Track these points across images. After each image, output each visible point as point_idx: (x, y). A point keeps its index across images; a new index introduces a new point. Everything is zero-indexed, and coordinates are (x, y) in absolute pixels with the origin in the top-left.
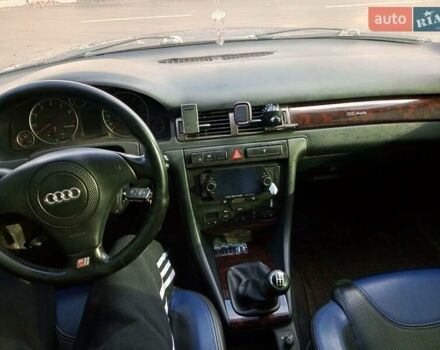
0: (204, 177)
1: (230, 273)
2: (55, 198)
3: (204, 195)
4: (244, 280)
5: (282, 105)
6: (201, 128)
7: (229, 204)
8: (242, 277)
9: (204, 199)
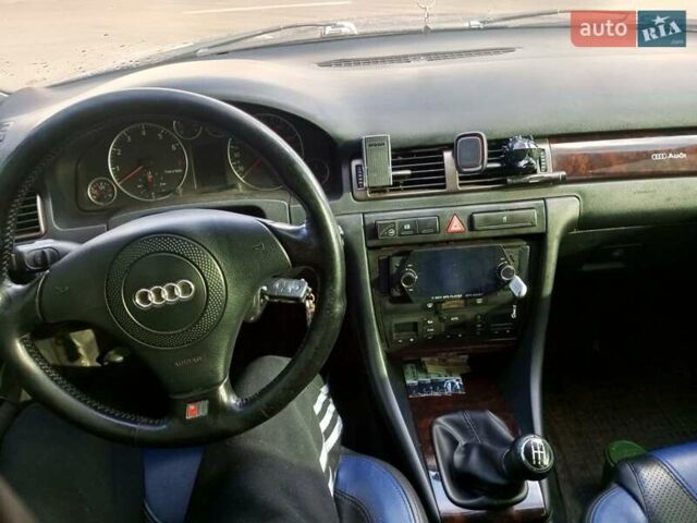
0: (396, 262)
1: (436, 428)
2: (152, 297)
3: (396, 293)
4: (462, 442)
5: (539, 138)
6: (395, 177)
7: (437, 310)
8: (458, 436)
9: (394, 300)
